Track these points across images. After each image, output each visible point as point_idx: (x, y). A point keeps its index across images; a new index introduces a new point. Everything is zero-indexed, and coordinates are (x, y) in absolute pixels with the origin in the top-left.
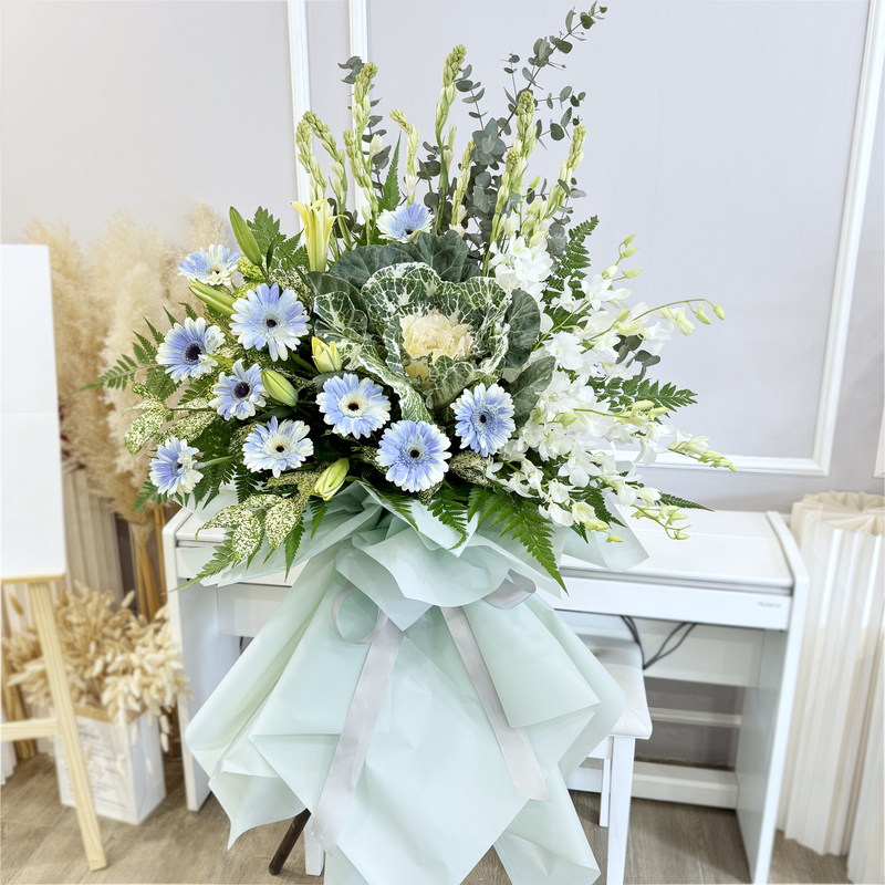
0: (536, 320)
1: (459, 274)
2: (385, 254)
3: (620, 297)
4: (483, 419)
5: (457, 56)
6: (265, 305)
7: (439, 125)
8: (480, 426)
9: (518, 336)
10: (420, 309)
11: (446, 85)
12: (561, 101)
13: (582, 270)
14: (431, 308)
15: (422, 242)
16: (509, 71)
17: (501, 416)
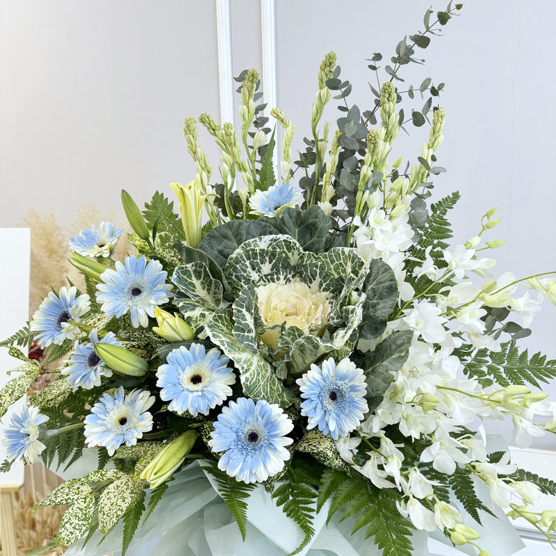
0: (393, 289)
1: (322, 245)
2: (252, 227)
3: (484, 267)
4: (333, 396)
5: (329, 62)
6: (131, 275)
7: (315, 121)
8: (329, 404)
9: (374, 306)
10: (282, 277)
11: (321, 88)
12: (422, 91)
13: (445, 241)
14: (293, 277)
15: (287, 217)
16: (373, 68)
17: (353, 394)
